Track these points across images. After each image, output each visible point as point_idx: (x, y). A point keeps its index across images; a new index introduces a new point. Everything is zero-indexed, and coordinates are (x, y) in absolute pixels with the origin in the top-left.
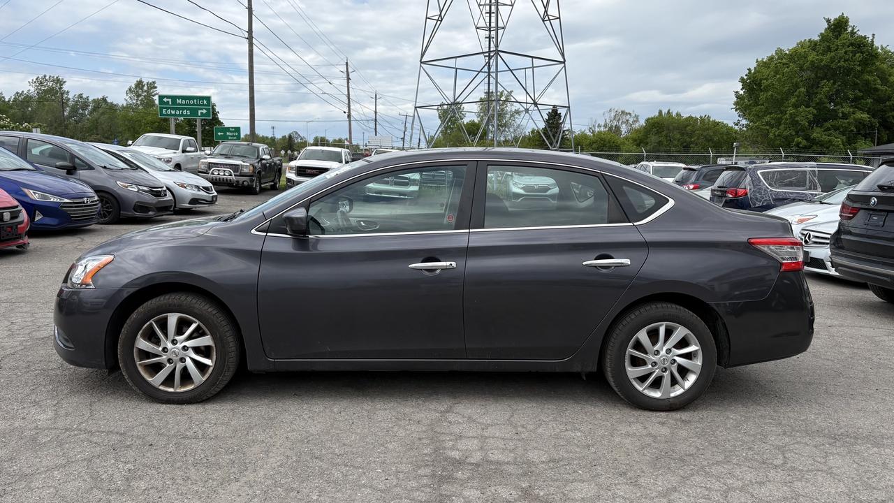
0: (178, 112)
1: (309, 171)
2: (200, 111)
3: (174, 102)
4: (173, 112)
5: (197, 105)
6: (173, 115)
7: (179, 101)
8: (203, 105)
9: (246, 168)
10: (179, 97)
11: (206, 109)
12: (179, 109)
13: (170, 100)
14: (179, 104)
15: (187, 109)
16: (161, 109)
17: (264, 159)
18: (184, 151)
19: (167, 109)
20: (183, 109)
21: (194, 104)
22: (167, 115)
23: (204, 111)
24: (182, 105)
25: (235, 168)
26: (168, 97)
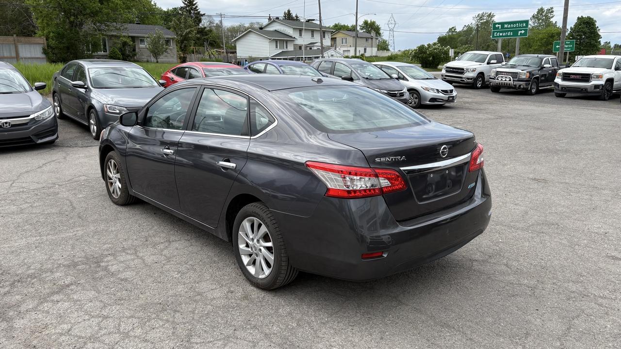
0: (504, 34)
1: (573, 77)
2: (519, 32)
3: (503, 27)
4: (501, 34)
5: (518, 27)
6: (500, 36)
7: (506, 26)
8: (523, 27)
9: (524, 75)
10: (506, 23)
11: (524, 30)
12: (505, 31)
13: (500, 26)
14: (506, 28)
15: (511, 31)
16: (494, 32)
17: (545, 68)
18: (488, 63)
19: (497, 32)
20: (508, 31)
21: (516, 27)
22: (497, 37)
23: (523, 32)
24: (508, 28)
25: (515, 75)
26: (499, 24)
